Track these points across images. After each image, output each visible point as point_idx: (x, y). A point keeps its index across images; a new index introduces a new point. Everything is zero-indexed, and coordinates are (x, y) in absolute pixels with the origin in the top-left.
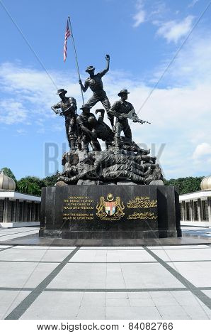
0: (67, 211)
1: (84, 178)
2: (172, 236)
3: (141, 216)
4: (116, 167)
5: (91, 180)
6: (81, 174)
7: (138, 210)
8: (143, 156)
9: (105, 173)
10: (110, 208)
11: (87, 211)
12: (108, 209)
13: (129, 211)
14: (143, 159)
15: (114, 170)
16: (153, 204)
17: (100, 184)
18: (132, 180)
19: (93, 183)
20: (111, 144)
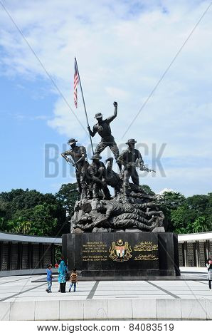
0: (86, 254)
1: (99, 226)
2: (171, 275)
3: (144, 257)
4: (124, 215)
5: (104, 227)
6: (96, 223)
7: (143, 253)
8: (148, 204)
9: (115, 221)
10: (120, 251)
11: (102, 254)
12: (118, 252)
13: (135, 254)
14: (148, 207)
15: (122, 219)
16: (155, 248)
17: (112, 231)
18: (138, 228)
19: (106, 230)
20: (120, 191)
